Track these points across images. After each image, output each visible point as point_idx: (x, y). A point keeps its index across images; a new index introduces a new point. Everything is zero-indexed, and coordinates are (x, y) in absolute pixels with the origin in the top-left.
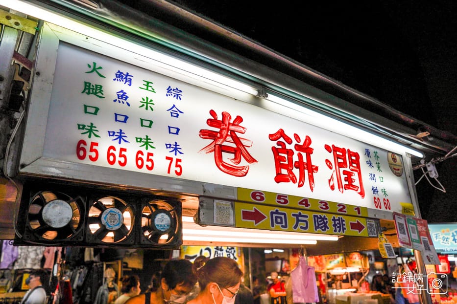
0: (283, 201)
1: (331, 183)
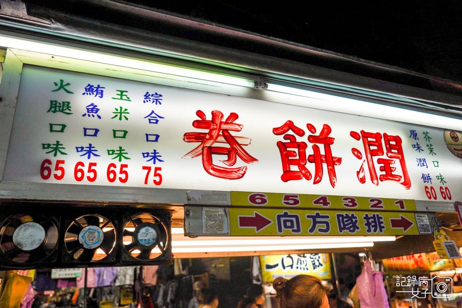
0: (292, 202)
1: (361, 175)
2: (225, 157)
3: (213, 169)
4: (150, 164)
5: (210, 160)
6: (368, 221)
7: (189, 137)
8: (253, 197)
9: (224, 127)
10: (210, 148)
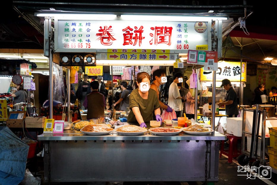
0: (125, 51)
1: (151, 42)
2: (107, 39)
3: (104, 43)
4: (88, 43)
5: (103, 40)
6: (150, 56)
7: (98, 35)
8: (113, 50)
9: (107, 31)
10: (103, 37)
